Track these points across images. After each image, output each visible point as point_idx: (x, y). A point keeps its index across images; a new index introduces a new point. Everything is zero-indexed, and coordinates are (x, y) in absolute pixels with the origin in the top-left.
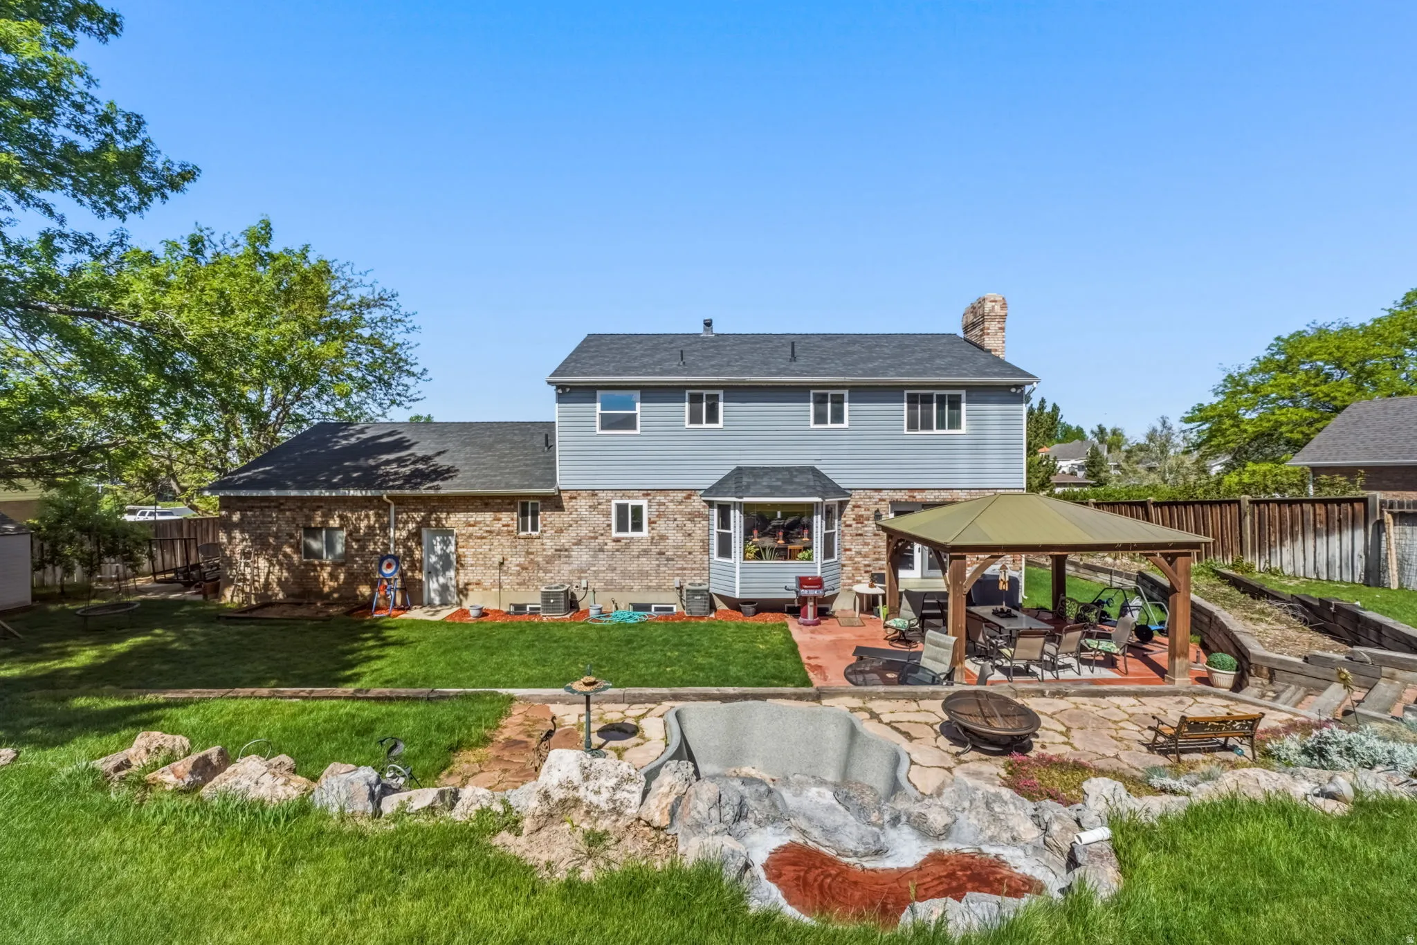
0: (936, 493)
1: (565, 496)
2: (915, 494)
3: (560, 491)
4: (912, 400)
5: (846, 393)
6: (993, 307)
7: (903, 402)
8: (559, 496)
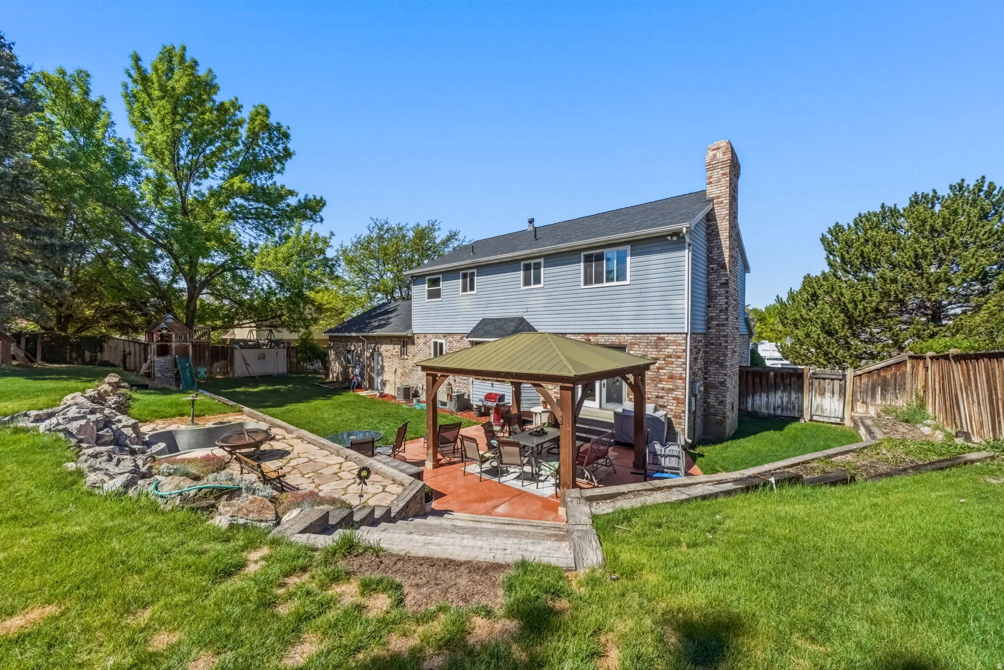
0: (606, 337)
1: (416, 336)
2: (590, 338)
3: (414, 334)
4: (588, 259)
5: (542, 260)
6: (715, 155)
7: (580, 262)
8: (413, 337)
